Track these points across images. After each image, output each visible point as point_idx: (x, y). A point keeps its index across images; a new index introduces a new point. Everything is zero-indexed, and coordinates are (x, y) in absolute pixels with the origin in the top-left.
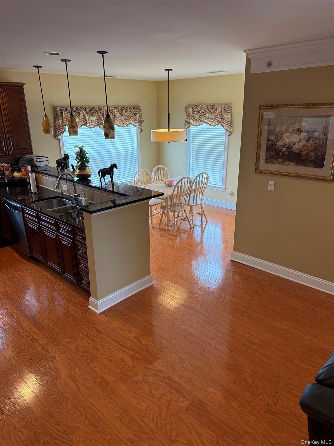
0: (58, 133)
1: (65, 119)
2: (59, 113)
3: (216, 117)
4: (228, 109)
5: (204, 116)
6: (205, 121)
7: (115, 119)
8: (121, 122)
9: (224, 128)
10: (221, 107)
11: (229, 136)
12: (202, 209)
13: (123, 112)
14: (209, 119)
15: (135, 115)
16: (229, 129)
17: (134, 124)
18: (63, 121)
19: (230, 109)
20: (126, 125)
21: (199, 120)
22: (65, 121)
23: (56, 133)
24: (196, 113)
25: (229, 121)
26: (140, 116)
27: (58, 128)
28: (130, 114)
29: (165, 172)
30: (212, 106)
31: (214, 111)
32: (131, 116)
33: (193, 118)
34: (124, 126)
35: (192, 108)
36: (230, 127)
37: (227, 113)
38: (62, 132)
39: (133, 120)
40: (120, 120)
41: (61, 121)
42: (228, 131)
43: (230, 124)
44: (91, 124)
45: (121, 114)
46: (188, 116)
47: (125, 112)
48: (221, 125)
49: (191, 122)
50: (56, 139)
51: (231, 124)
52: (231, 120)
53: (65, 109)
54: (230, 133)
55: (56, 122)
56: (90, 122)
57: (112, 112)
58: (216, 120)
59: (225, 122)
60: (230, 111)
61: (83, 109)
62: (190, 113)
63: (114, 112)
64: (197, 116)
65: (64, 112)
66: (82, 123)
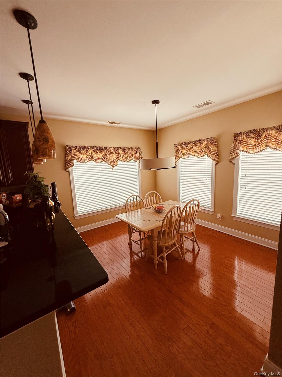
0: (67, 167)
1: (73, 155)
2: (68, 151)
3: (202, 149)
4: (214, 141)
5: (191, 150)
6: (192, 153)
7: (119, 156)
8: (124, 158)
9: (210, 158)
10: (207, 141)
11: (216, 165)
12: (193, 236)
13: (126, 151)
14: (195, 152)
15: (135, 153)
16: (216, 159)
17: (135, 160)
18: (71, 157)
19: (216, 141)
20: (128, 160)
21: (187, 153)
22: (73, 156)
23: (66, 166)
24: (184, 148)
25: (215, 152)
26: (140, 154)
27: (68, 162)
28: (132, 152)
29: (157, 197)
30: (198, 141)
31: (201, 144)
32: (132, 154)
33: (181, 153)
34: (126, 161)
35: (180, 145)
36: (217, 157)
37: (213, 145)
38: (71, 166)
39: (134, 157)
40: (123, 156)
41: (70, 157)
42: (215, 160)
43: (216, 154)
44: (98, 160)
45: (124, 152)
46: (177, 152)
47: (128, 151)
48: (208, 156)
49: (180, 156)
50: (66, 171)
51: (218, 154)
52: (218, 151)
53: (74, 148)
54: (217, 162)
55: (66, 158)
56: (97, 158)
57: (117, 151)
58: (202, 152)
59: (211, 152)
60: (216, 143)
61: (91, 148)
62: (179, 149)
63: (118, 151)
64: (185, 151)
65: (73, 150)
66: (90, 159)
